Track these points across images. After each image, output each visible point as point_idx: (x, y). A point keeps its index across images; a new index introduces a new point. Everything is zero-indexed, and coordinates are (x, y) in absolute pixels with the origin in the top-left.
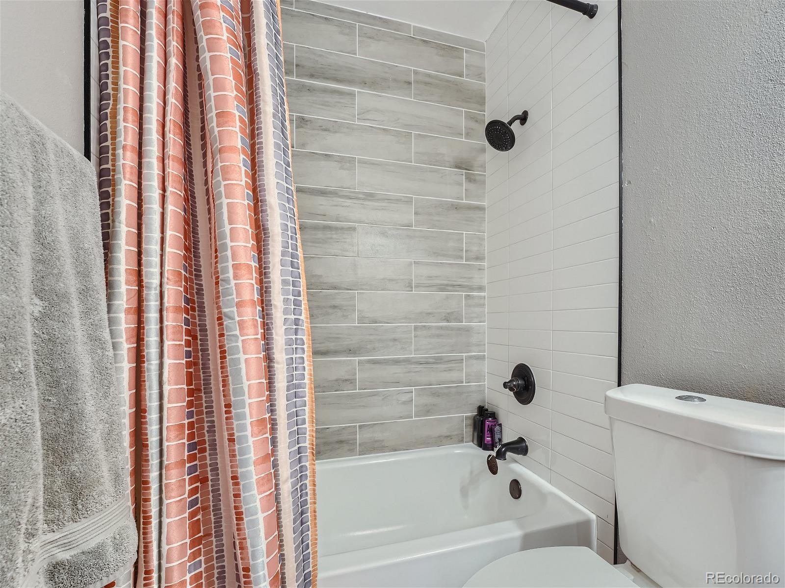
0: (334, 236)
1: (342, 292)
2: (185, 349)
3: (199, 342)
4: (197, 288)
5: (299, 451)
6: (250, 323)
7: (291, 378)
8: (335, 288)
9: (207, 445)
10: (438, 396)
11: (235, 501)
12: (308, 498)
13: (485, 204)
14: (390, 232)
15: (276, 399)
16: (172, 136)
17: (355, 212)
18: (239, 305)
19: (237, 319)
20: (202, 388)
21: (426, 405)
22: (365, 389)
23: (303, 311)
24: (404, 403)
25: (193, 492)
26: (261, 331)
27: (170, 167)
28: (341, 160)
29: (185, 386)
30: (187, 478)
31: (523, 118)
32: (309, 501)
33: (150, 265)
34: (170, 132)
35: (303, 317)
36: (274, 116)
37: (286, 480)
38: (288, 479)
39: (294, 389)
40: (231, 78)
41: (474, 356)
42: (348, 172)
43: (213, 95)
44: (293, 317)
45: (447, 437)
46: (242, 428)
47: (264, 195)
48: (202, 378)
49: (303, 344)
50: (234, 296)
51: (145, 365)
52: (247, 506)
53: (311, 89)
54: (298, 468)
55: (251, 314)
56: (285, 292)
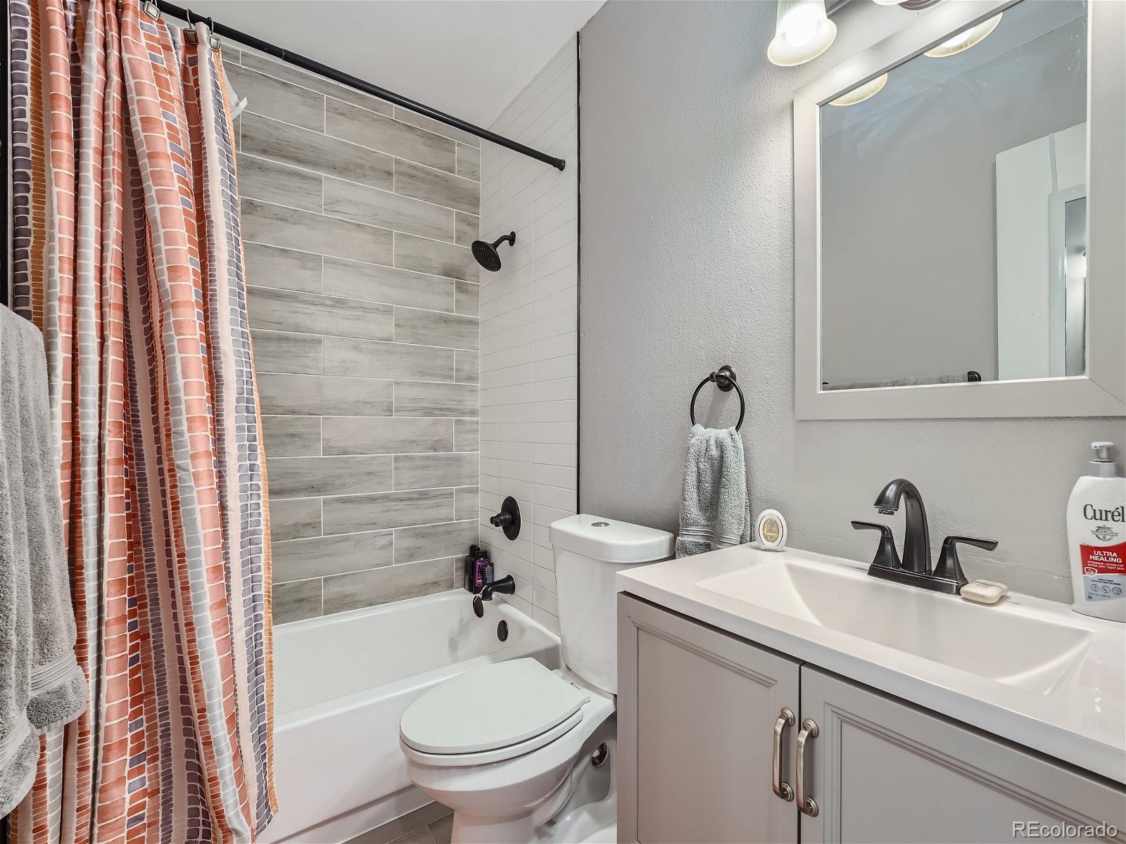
0: (293, 349)
1: (303, 418)
2: (126, 501)
3: (137, 493)
4: (134, 436)
5: (254, 599)
6: (206, 473)
7: (245, 525)
8: (293, 413)
9: (148, 601)
10: (424, 537)
11: (189, 647)
12: (263, 648)
13: (479, 317)
14: (364, 346)
15: (229, 547)
16: (113, 283)
17: (321, 320)
18: (194, 457)
19: (192, 470)
20: (142, 541)
21: (409, 549)
22: (332, 534)
23: (259, 456)
24: (382, 548)
25: (134, 649)
26: (216, 480)
27: (112, 316)
28: (302, 257)
29: (125, 540)
30: (128, 634)
31: (512, 239)
32: (264, 651)
33: (85, 416)
34: (110, 279)
35: (259, 462)
36: (230, 263)
37: (240, 629)
38: (241, 627)
39: (249, 537)
40: (184, 231)
41: (466, 489)
42: (311, 272)
43: (164, 248)
44: (248, 463)
45: (435, 583)
46: (198, 575)
47: (218, 343)
48: (141, 530)
49: (259, 490)
50: (189, 448)
51: (82, 520)
52: (203, 650)
53: (262, 168)
54: (252, 616)
55: (205, 466)
56: (239, 438)
